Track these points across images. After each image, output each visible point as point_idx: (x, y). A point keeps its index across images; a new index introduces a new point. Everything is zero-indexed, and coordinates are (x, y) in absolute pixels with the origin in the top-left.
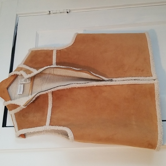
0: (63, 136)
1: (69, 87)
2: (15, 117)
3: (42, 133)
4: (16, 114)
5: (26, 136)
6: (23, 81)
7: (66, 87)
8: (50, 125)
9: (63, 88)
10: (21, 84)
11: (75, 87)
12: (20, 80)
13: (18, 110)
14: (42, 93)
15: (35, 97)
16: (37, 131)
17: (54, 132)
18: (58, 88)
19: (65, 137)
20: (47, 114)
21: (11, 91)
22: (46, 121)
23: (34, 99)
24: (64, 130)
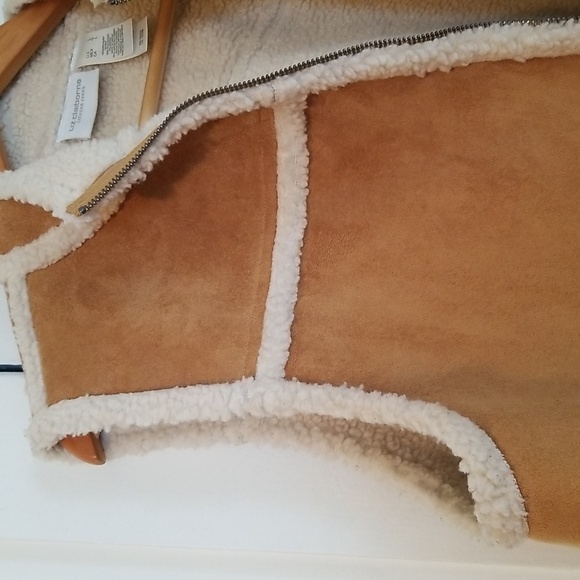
0: (396, 469)
1: (455, 57)
2: (30, 300)
3: (229, 432)
4: (34, 280)
5: (112, 450)
6: (97, 46)
7: (425, 57)
8: (290, 373)
9: (402, 60)
10: (83, 69)
11: (503, 53)
12: (78, 42)
13: (49, 247)
14: (219, 100)
15: (165, 139)
16: (185, 416)
17: (324, 430)
18: (355, 59)
19: (422, 485)
20: (264, 286)
21: (21, 118)
22: (256, 341)
23: (157, 154)
24: (416, 428)
